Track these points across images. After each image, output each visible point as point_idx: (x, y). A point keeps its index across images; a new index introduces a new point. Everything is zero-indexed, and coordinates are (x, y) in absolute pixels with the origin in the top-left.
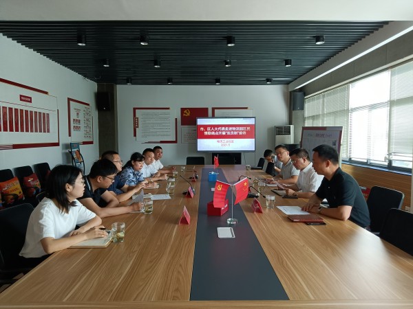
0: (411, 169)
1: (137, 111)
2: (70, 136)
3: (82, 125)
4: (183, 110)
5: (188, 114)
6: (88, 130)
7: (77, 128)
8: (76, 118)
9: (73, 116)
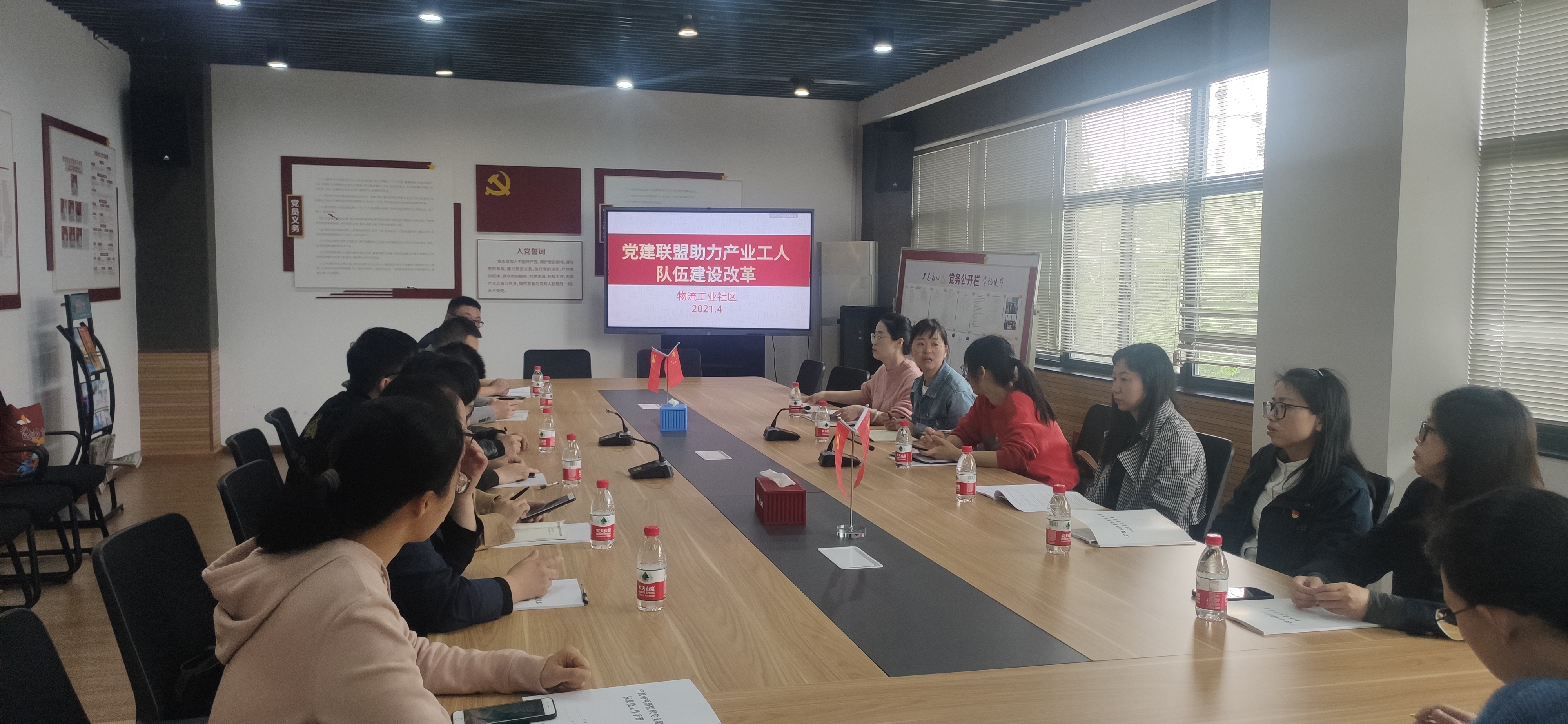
0: (1251, 387)
1: (296, 169)
2: (50, 266)
3: (88, 224)
4: (483, 173)
5: (505, 190)
6: (105, 241)
7: (73, 236)
8: (69, 197)
9: (61, 190)
